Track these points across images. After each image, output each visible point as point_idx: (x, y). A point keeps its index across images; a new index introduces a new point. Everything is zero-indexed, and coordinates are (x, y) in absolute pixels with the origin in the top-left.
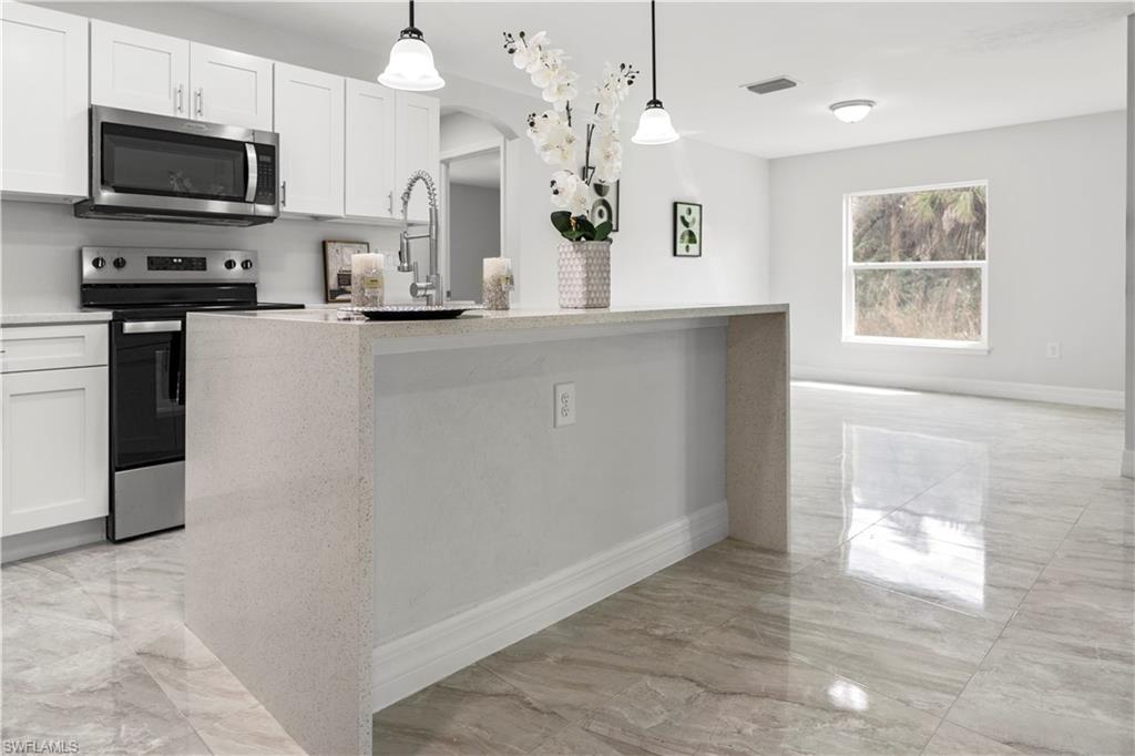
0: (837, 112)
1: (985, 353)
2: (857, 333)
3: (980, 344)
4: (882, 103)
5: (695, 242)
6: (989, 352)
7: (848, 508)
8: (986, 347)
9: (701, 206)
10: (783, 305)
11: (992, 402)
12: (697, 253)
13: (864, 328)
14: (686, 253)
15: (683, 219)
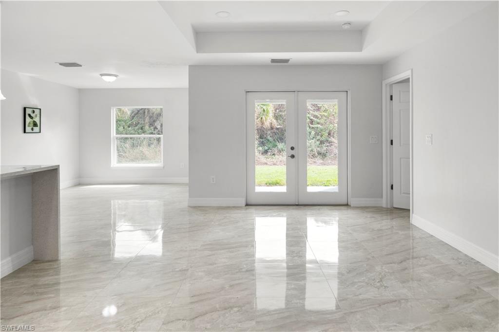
0: (103, 77)
1: (162, 168)
2: (117, 163)
3: (160, 165)
4: (121, 76)
5: (37, 126)
7: (113, 234)
8: (162, 166)
9: (40, 109)
10: (56, 166)
11: (163, 185)
12: (38, 131)
13: (119, 162)
14: (31, 131)
15: (29, 115)
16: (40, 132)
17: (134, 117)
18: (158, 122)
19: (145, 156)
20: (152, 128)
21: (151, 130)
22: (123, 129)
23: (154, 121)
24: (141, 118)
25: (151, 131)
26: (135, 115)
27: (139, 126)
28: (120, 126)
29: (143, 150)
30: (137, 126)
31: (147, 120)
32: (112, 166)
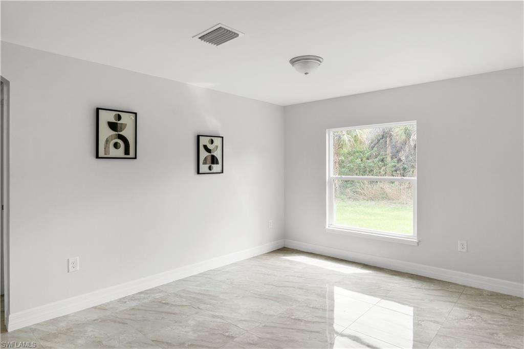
1: (416, 245)
5: (217, 163)
6: (418, 243)
9: (223, 137)
12: (220, 171)
14: (208, 171)
15: (205, 147)
16: (222, 172)
17: (374, 147)
18: (403, 152)
19: (387, 194)
20: (395, 160)
21: (394, 162)
22: (361, 162)
23: (398, 152)
24: (382, 148)
25: (393, 164)
26: (375, 145)
27: (379, 158)
28: (357, 158)
29: (384, 187)
30: (376, 158)
31: (389, 150)
32: (327, 227)
